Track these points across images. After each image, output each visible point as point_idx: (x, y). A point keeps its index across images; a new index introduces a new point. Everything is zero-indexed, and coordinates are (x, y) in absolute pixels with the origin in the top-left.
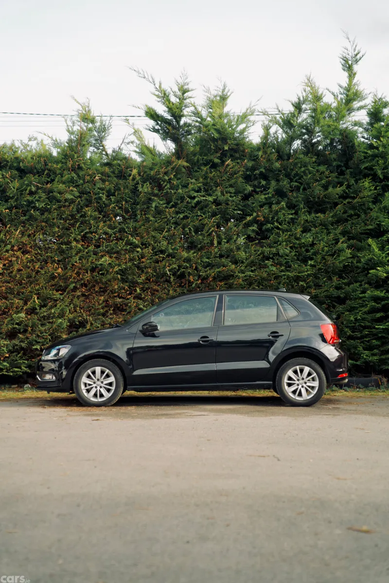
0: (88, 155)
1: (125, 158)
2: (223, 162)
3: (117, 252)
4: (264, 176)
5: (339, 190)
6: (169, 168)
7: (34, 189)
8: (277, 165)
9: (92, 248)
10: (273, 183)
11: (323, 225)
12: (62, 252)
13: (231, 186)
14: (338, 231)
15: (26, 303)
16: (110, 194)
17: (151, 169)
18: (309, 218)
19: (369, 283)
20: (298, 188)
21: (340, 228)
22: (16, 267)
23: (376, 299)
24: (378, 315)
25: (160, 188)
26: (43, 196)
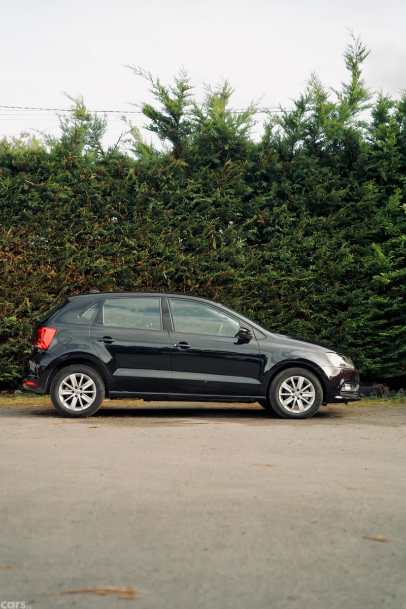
0: (83, 153)
1: (122, 157)
2: (223, 163)
3: (113, 254)
4: (265, 177)
5: (342, 192)
6: (168, 168)
7: (26, 187)
8: (279, 166)
9: (86, 249)
10: (275, 185)
11: (326, 228)
12: (55, 253)
13: (231, 187)
14: (341, 235)
15: (17, 306)
16: (105, 194)
17: (148, 168)
18: (311, 221)
19: (372, 289)
20: (300, 190)
21: (343, 232)
22: (8, 268)
23: (380, 306)
24: (381, 322)
25: (158, 188)
26: (36, 194)
